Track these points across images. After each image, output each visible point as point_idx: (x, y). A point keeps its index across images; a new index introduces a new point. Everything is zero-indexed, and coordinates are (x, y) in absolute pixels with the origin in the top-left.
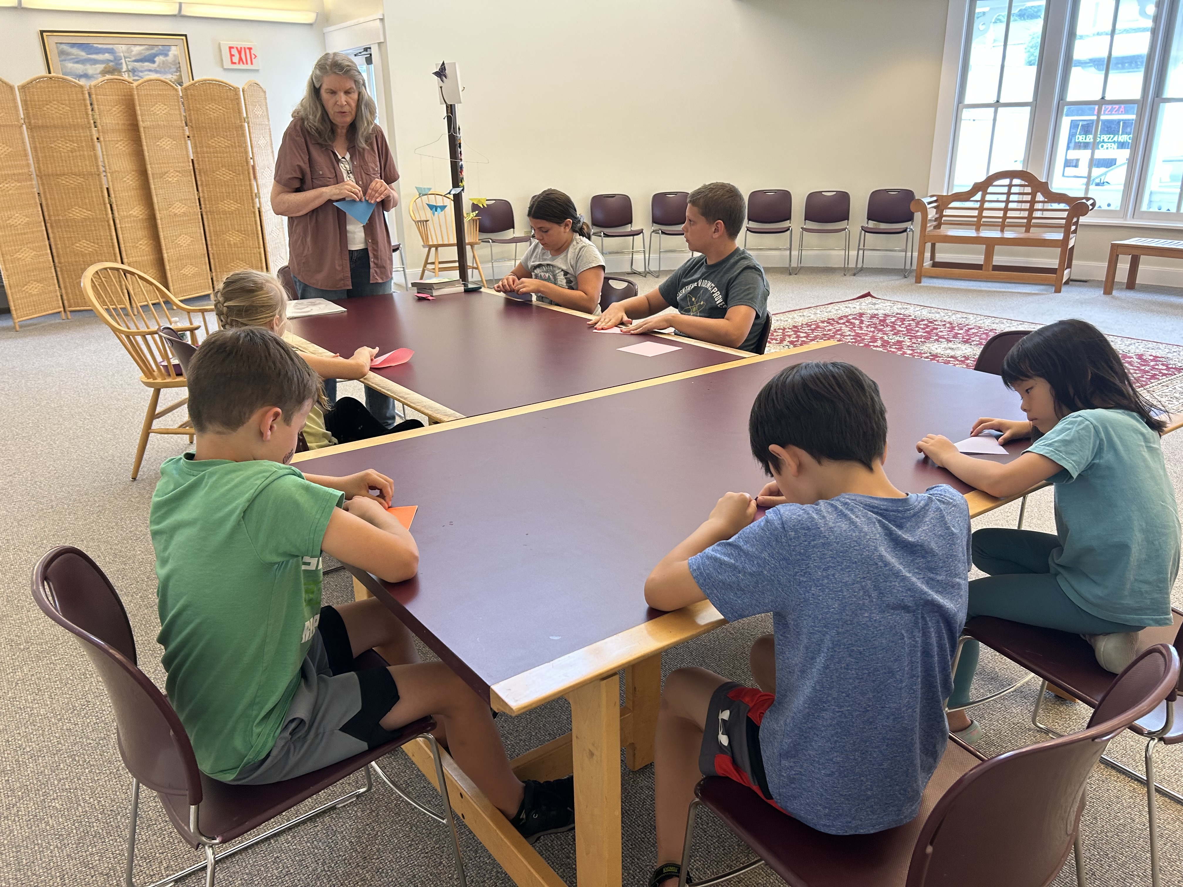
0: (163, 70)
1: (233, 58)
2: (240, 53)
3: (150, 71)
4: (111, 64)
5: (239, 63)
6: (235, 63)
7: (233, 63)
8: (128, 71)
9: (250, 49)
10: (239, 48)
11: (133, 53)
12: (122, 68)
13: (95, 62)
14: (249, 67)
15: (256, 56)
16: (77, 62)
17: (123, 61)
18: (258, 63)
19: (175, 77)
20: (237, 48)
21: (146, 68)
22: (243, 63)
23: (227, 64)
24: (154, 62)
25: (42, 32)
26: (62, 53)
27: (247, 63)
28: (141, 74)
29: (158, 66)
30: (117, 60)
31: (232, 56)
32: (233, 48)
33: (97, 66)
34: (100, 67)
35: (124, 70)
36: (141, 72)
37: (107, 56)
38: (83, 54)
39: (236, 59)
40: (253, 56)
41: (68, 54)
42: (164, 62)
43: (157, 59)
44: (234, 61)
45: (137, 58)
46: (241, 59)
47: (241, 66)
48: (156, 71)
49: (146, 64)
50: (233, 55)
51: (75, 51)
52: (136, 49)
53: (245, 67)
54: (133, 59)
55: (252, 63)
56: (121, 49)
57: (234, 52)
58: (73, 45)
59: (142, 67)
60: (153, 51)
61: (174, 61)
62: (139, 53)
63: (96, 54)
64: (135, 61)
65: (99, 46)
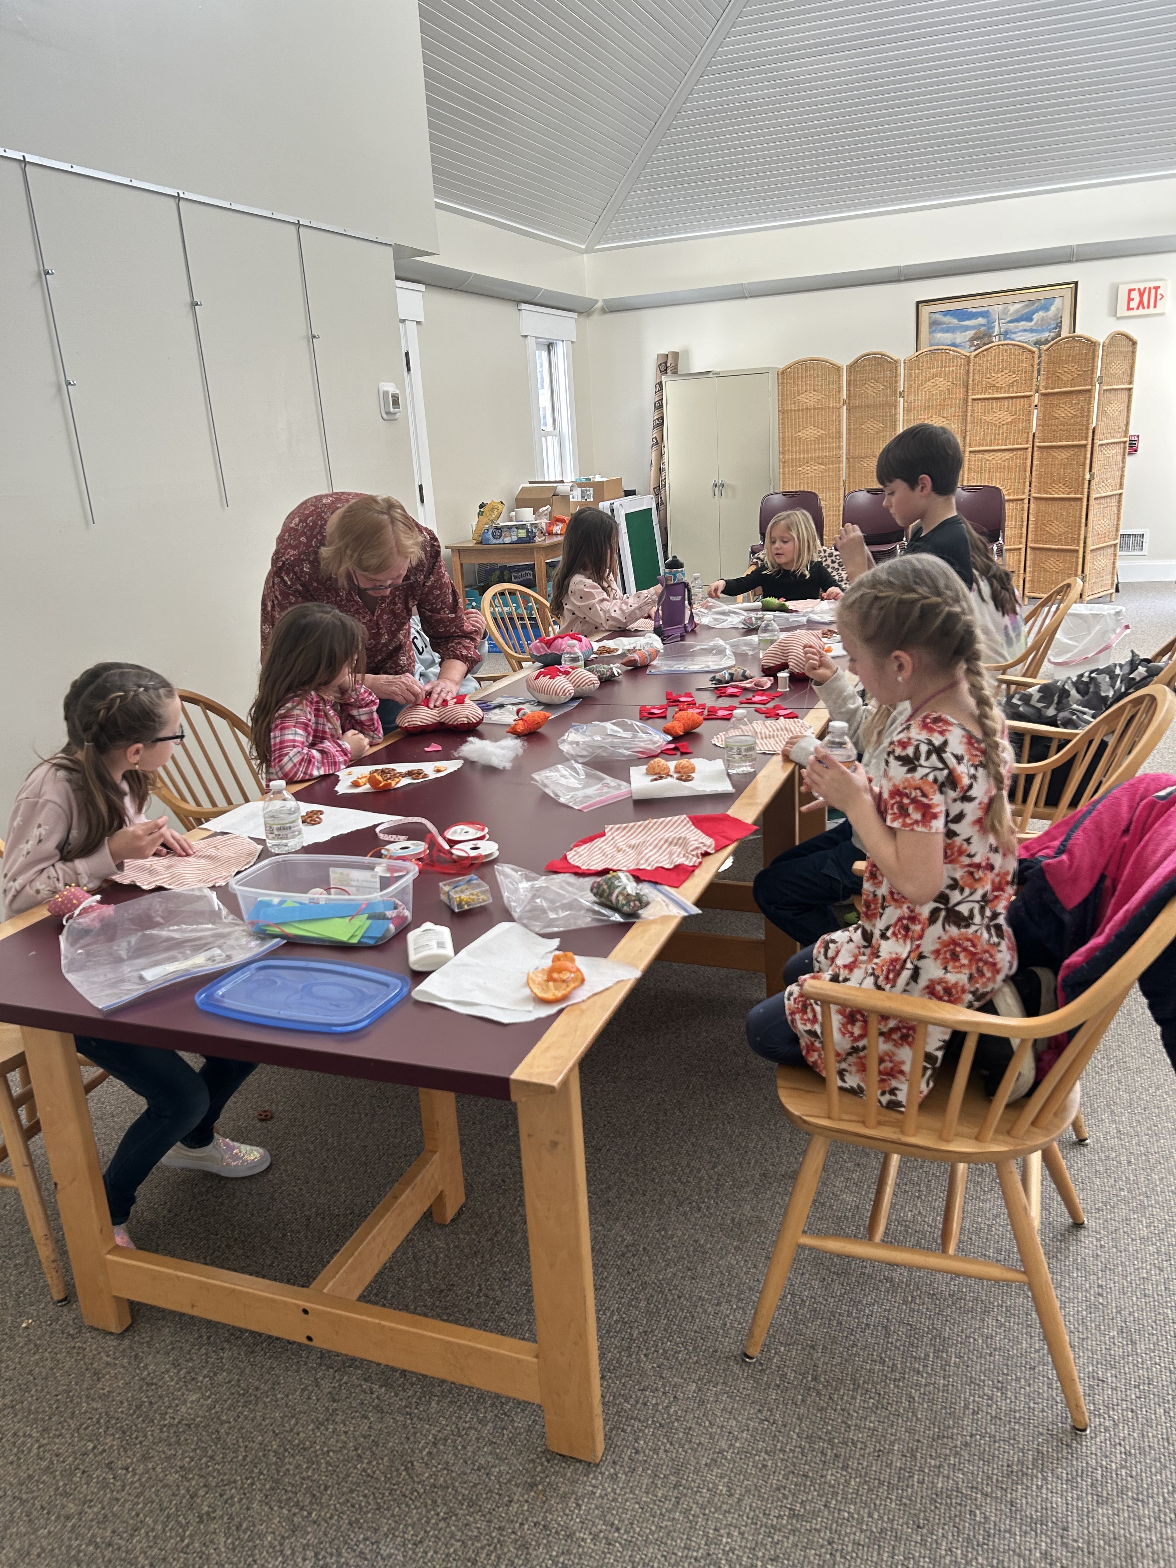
0: (1040, 328)
1: (1131, 302)
2: (1141, 295)
3: (1025, 331)
4: (983, 328)
5: (1138, 308)
6: (1132, 309)
7: (1129, 309)
8: (999, 334)
9: (1156, 288)
10: (1142, 290)
11: (1009, 313)
13: (967, 328)
14: (1152, 311)
15: (1163, 296)
16: (947, 331)
17: (996, 324)
18: (1164, 305)
19: (1052, 335)
20: (1139, 289)
21: (1021, 328)
22: (1144, 307)
23: (1122, 311)
24: (1031, 320)
25: (918, 304)
26: (934, 324)
27: (1148, 307)
28: (1013, 336)
29: (1036, 324)
30: (990, 326)
31: (1130, 299)
32: (1134, 290)
33: (968, 332)
34: (970, 333)
35: (995, 333)
36: (1015, 333)
37: (981, 320)
38: (955, 321)
39: (1134, 304)
40: (1159, 297)
41: (940, 323)
42: (1043, 318)
43: (1035, 317)
44: (1132, 306)
45: (1013, 317)
46: (1141, 303)
47: (1141, 311)
48: (1032, 331)
49: (1022, 323)
50: (1133, 299)
51: (947, 319)
52: (1013, 308)
53: (1146, 311)
54: (1008, 319)
55: (1155, 306)
56: (997, 310)
57: (1135, 295)
58: (946, 313)
59: (1017, 327)
60: (1034, 307)
61: (1056, 315)
62: (1017, 311)
63: (969, 319)
64: (1010, 322)
65: (974, 310)
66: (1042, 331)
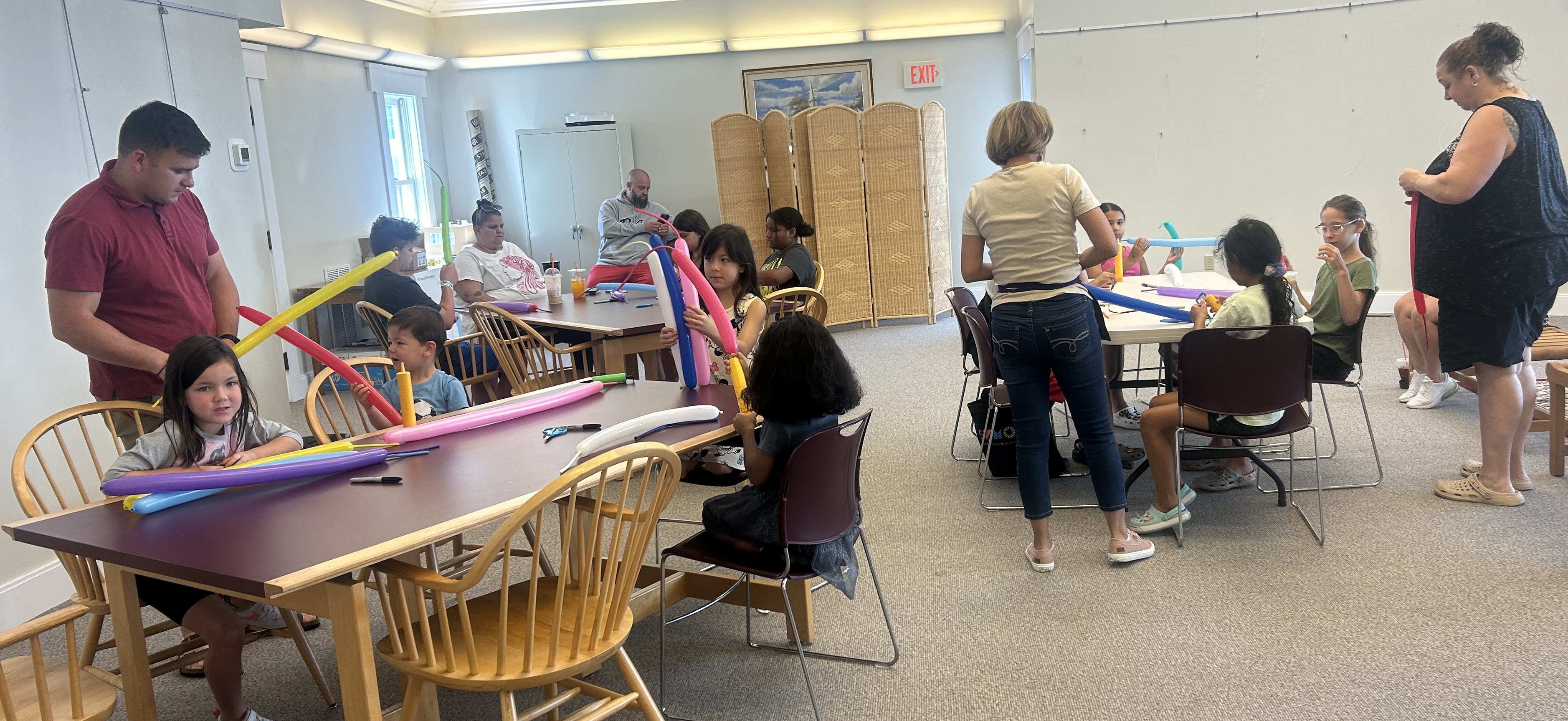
0: (845, 96)
1: (914, 77)
2: (921, 71)
3: (834, 98)
4: (800, 95)
5: (920, 82)
6: (916, 83)
7: (913, 82)
8: (814, 100)
9: (932, 66)
10: (921, 67)
11: (820, 83)
12: (808, 98)
13: (786, 94)
14: (931, 84)
15: (938, 73)
16: (770, 97)
17: (810, 92)
18: (940, 80)
19: (856, 102)
20: (919, 67)
21: (830, 96)
22: (924, 82)
23: (908, 84)
24: (838, 89)
25: (743, 71)
26: (758, 89)
27: (928, 81)
28: (825, 102)
29: (842, 93)
30: (805, 92)
31: (913, 75)
32: (915, 67)
33: (788, 98)
34: (790, 99)
35: (810, 100)
36: (826, 100)
37: (797, 88)
38: (776, 88)
39: (916, 79)
40: (935, 73)
41: (764, 90)
42: (847, 89)
43: (841, 87)
44: (915, 81)
45: (824, 87)
46: (922, 78)
47: (922, 85)
48: (839, 98)
49: (831, 92)
50: (915, 75)
51: (769, 86)
52: (822, 79)
53: (926, 85)
54: (820, 88)
55: (933, 81)
56: (809, 81)
57: (916, 71)
58: (768, 81)
59: (827, 95)
60: (839, 79)
61: (857, 86)
62: (826, 82)
63: (788, 87)
64: (821, 90)
65: (791, 80)
66: (848, 99)
